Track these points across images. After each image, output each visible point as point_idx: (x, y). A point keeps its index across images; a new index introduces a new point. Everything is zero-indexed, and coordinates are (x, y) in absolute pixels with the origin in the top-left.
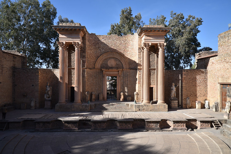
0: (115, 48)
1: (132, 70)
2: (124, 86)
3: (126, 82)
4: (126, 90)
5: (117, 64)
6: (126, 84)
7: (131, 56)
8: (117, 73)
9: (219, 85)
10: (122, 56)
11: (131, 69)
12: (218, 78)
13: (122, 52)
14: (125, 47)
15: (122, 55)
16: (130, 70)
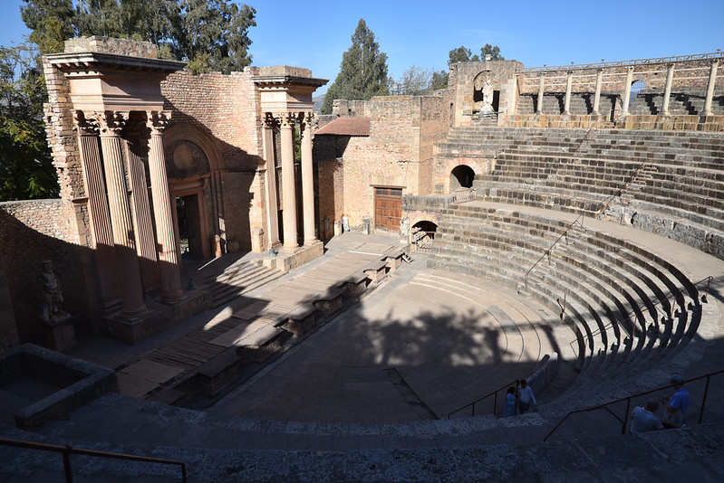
0: (190, 113)
1: (233, 173)
2: (216, 216)
3: (220, 207)
4: (222, 227)
5: (195, 160)
6: (220, 210)
7: (226, 135)
8: (198, 184)
9: (372, 190)
10: (206, 135)
11: (231, 170)
12: (370, 176)
13: (204, 122)
14: (211, 110)
15: (206, 133)
16: (228, 174)
